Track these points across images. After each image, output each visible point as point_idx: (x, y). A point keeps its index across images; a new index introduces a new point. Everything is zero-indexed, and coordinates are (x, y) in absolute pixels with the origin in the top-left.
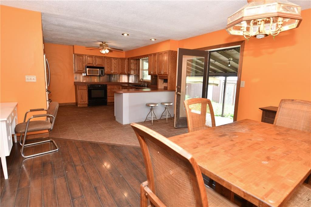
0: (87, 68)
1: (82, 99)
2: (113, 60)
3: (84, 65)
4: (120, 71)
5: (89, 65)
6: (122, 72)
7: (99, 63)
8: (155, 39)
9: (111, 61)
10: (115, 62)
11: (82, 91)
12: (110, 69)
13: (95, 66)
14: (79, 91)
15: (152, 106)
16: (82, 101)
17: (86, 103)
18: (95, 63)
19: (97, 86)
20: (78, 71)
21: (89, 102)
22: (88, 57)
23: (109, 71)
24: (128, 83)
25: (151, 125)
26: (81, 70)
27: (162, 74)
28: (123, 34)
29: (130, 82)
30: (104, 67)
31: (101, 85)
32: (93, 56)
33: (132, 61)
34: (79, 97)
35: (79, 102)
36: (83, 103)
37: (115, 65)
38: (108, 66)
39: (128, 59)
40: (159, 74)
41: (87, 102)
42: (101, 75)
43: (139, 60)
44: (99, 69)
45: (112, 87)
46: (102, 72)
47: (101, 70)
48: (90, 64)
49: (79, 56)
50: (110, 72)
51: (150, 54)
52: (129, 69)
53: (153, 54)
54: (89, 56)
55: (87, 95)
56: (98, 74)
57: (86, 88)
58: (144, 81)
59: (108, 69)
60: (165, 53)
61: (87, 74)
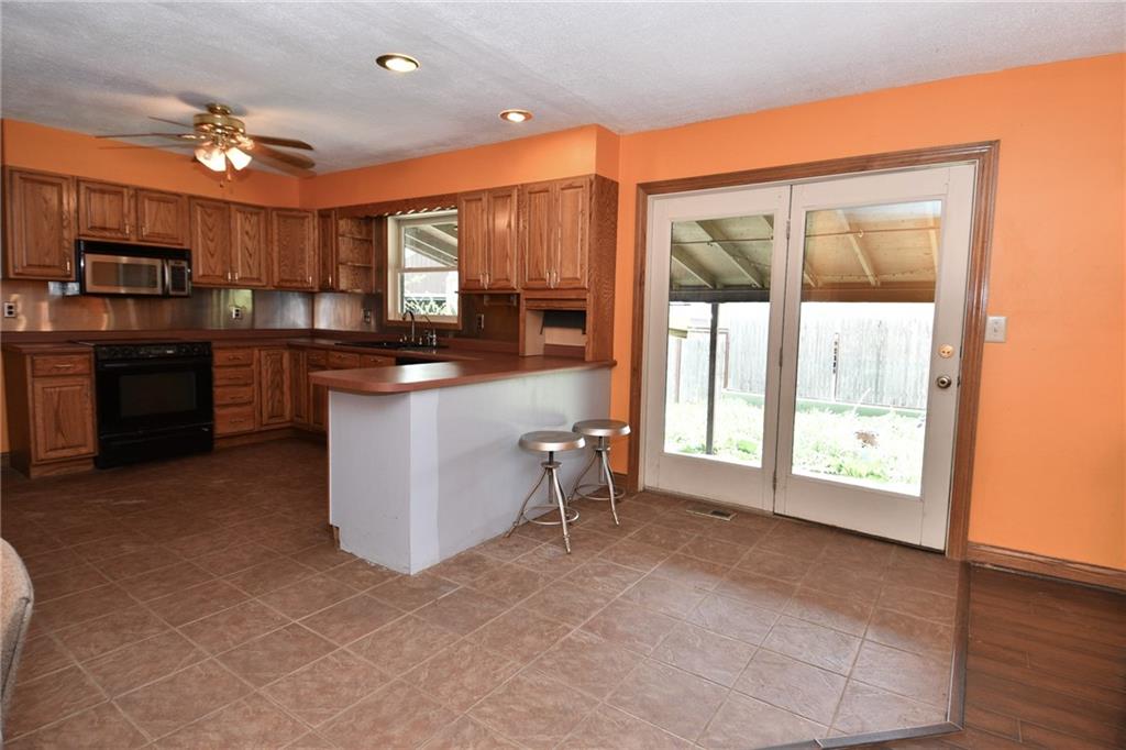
0: (87, 251)
1: (59, 429)
2: (239, 215)
3: (66, 234)
4: (276, 274)
5: (97, 237)
6: (286, 277)
7: (159, 229)
8: (528, 116)
9: (228, 219)
10: (248, 228)
11: (55, 382)
12: (224, 262)
13: (133, 241)
14: (38, 386)
15: (551, 453)
16: (61, 441)
17: (84, 450)
18: (137, 227)
19: (155, 352)
20: (30, 270)
21: (102, 443)
22: (94, 191)
23: (218, 273)
24: (313, 333)
25: (560, 551)
26: (48, 261)
27: (550, 289)
28: (382, 61)
29: (322, 324)
30: (189, 251)
31: (179, 345)
32: (123, 186)
33: (344, 225)
34: (39, 420)
35: (41, 451)
36: (66, 453)
37: (250, 245)
38: (211, 245)
39: (324, 215)
40: (527, 289)
41: (89, 447)
42: (171, 293)
43: (382, 221)
44: (158, 262)
45: (240, 354)
46: (177, 274)
47: (171, 263)
48: (104, 229)
49: (33, 181)
50: (224, 276)
51: (467, 193)
52: (328, 264)
53: (490, 191)
54: (97, 187)
55: (89, 405)
56: (154, 284)
57: (81, 364)
58: (416, 320)
59: (212, 262)
60: (570, 185)
61: (90, 287)
